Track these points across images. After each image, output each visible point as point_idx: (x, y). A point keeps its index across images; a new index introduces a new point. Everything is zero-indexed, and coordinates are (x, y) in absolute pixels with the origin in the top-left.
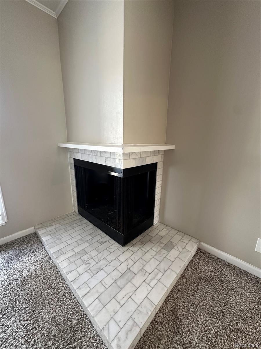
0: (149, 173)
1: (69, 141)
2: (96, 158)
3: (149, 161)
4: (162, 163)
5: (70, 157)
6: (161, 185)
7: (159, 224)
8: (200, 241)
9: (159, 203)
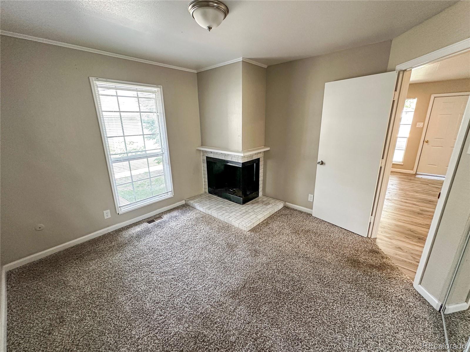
0: (255, 164)
1: (202, 145)
2: (225, 157)
3: (255, 158)
4: (263, 158)
5: (203, 156)
6: (263, 171)
7: (263, 196)
8: (285, 202)
9: (262, 183)
